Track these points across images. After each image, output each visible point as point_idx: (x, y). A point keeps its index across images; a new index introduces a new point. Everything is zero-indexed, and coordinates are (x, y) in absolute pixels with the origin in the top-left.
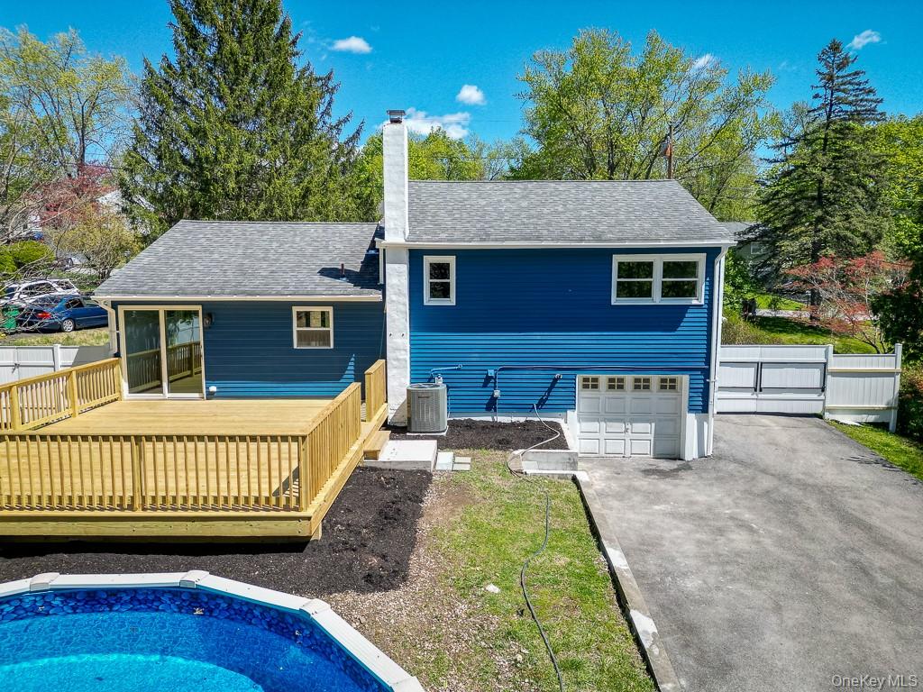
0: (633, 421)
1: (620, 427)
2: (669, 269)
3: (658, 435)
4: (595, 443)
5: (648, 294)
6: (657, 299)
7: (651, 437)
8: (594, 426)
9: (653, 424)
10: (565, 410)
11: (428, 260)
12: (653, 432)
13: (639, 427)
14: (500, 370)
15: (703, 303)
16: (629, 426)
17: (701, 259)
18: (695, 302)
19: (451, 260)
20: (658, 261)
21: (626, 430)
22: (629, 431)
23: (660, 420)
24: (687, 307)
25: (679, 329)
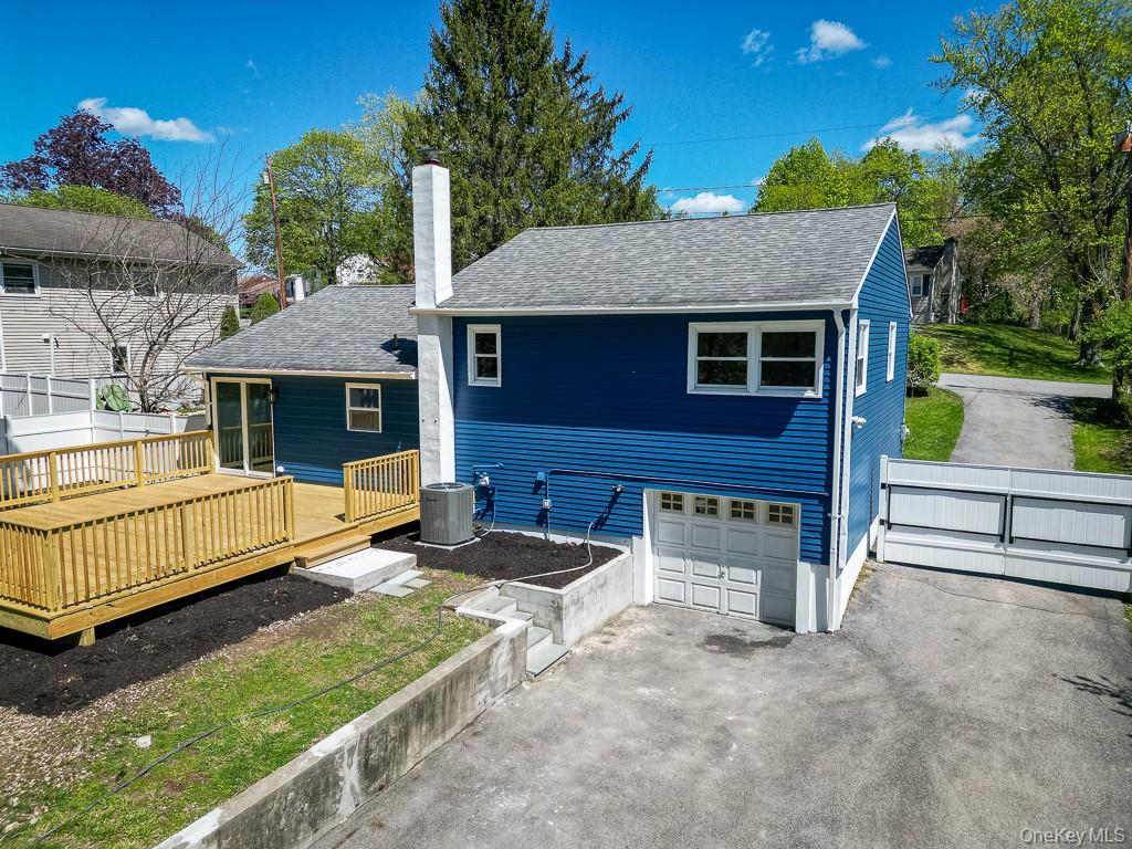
0: (731, 563)
1: (715, 569)
2: (771, 343)
3: (766, 587)
4: (680, 586)
5: (742, 380)
6: (754, 386)
7: (757, 589)
8: (678, 563)
9: (759, 572)
10: (630, 535)
11: (473, 330)
12: (759, 582)
13: (739, 573)
14: (551, 473)
15: (820, 396)
16: (725, 569)
17: (818, 326)
18: (809, 394)
19: (496, 329)
20: (754, 332)
21: (721, 575)
22: (726, 576)
23: (770, 567)
24: (797, 401)
25: (785, 433)
